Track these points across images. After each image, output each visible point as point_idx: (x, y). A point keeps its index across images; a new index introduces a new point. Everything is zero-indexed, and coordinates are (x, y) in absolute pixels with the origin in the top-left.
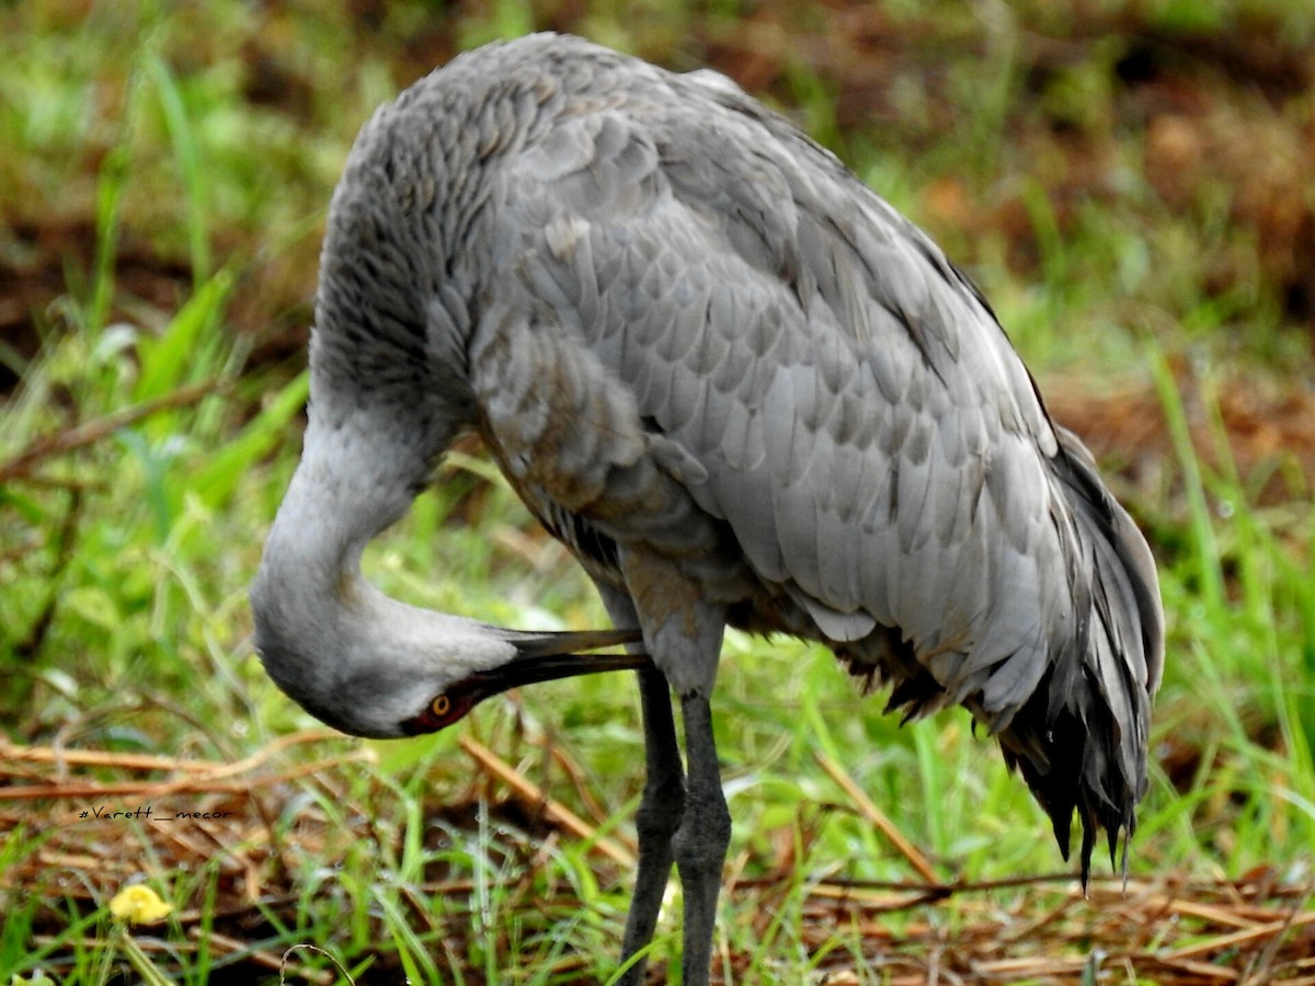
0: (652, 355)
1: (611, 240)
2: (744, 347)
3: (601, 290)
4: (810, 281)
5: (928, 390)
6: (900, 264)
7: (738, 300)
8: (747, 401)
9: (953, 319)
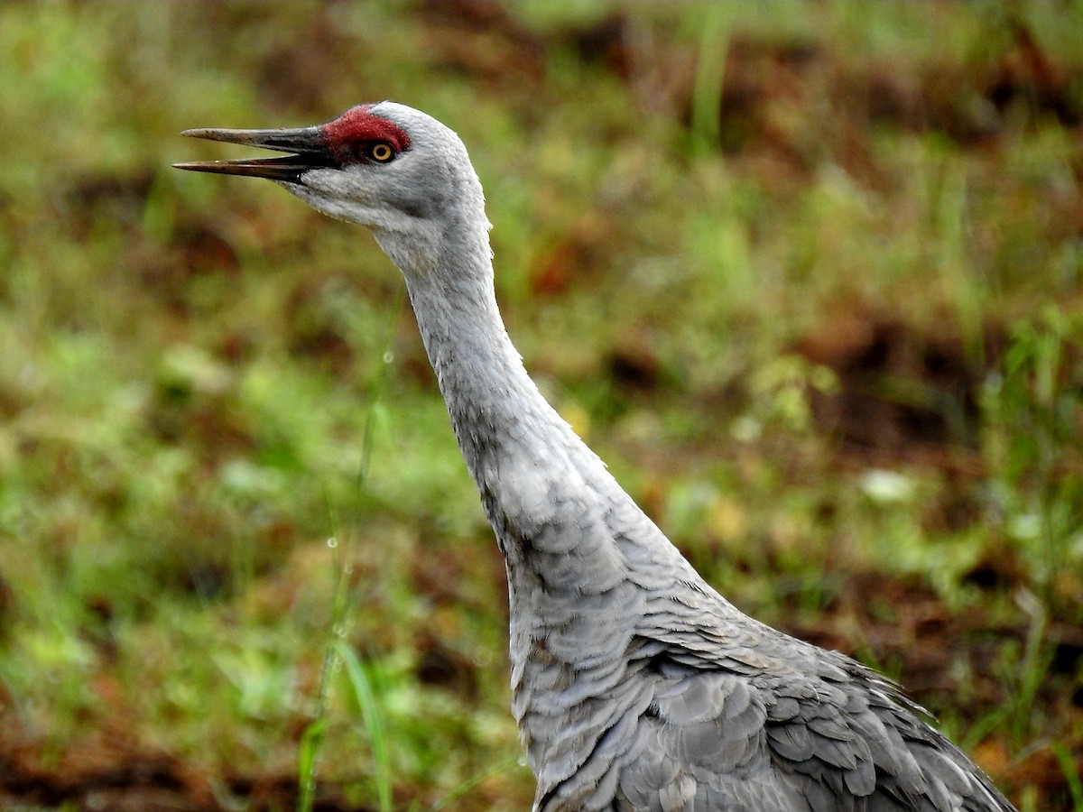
1: (712, 805)
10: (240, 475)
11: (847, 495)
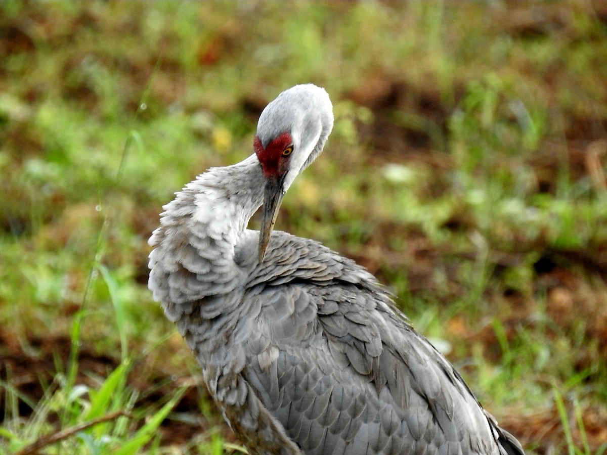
0: (303, 417)
1: (288, 363)
2: (346, 414)
3: (280, 386)
4: (383, 380)
5: (434, 434)
6: (429, 374)
7: (345, 391)
8: (345, 438)
9: (452, 400)
10: (36, 167)
11: (375, 179)
